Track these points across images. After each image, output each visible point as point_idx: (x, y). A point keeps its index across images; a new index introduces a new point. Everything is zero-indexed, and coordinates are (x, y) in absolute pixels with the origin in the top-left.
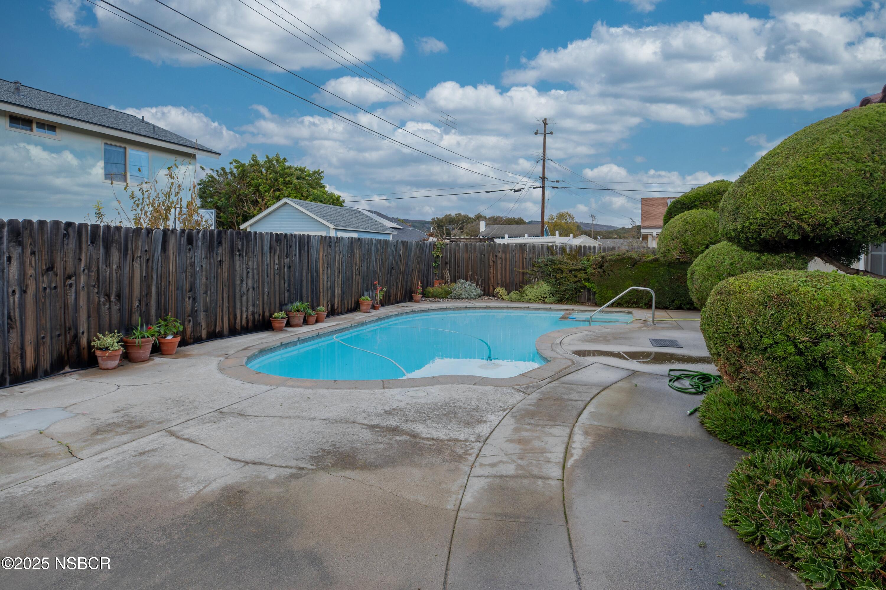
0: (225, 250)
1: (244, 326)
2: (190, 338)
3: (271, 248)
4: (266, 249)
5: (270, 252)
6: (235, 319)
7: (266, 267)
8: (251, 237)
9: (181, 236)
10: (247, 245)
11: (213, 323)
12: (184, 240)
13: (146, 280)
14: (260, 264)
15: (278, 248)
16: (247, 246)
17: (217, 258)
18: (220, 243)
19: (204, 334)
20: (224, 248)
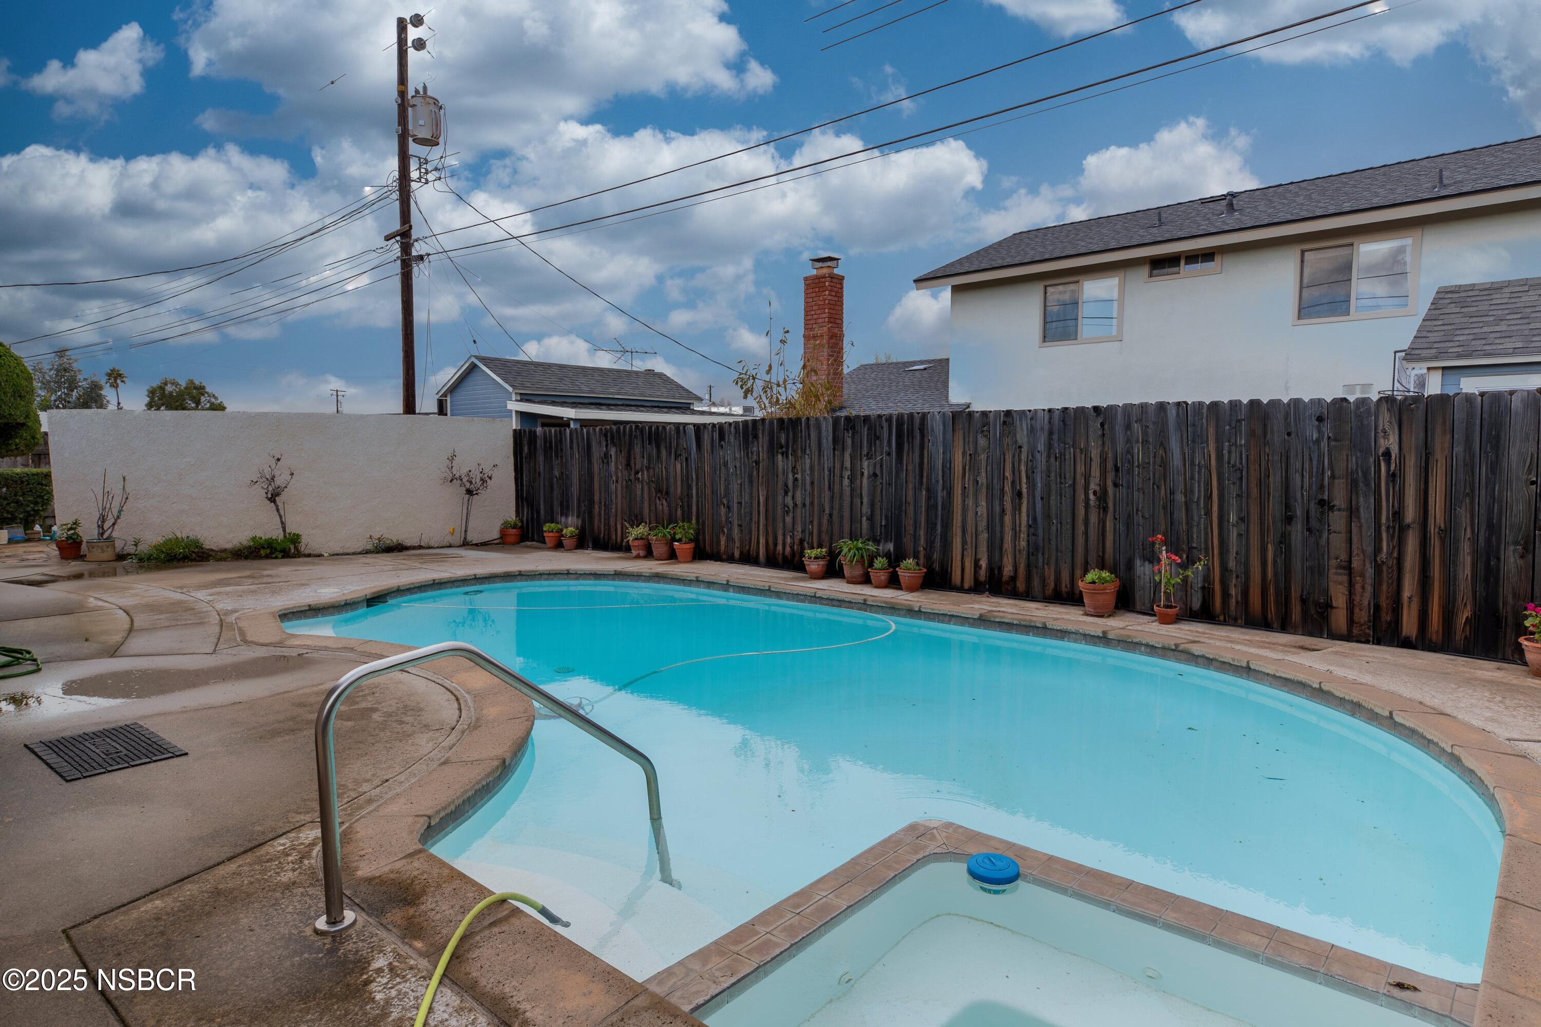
0: (763, 446)
1: (787, 557)
2: (724, 554)
3: (835, 440)
4: (827, 441)
5: (834, 449)
6: (776, 545)
7: (826, 472)
8: (801, 425)
9: (713, 431)
10: (794, 437)
11: (747, 542)
12: (716, 435)
13: (686, 479)
14: (816, 468)
15: (849, 442)
16: (795, 441)
17: (752, 458)
18: (756, 437)
19: (737, 554)
20: (760, 444)
